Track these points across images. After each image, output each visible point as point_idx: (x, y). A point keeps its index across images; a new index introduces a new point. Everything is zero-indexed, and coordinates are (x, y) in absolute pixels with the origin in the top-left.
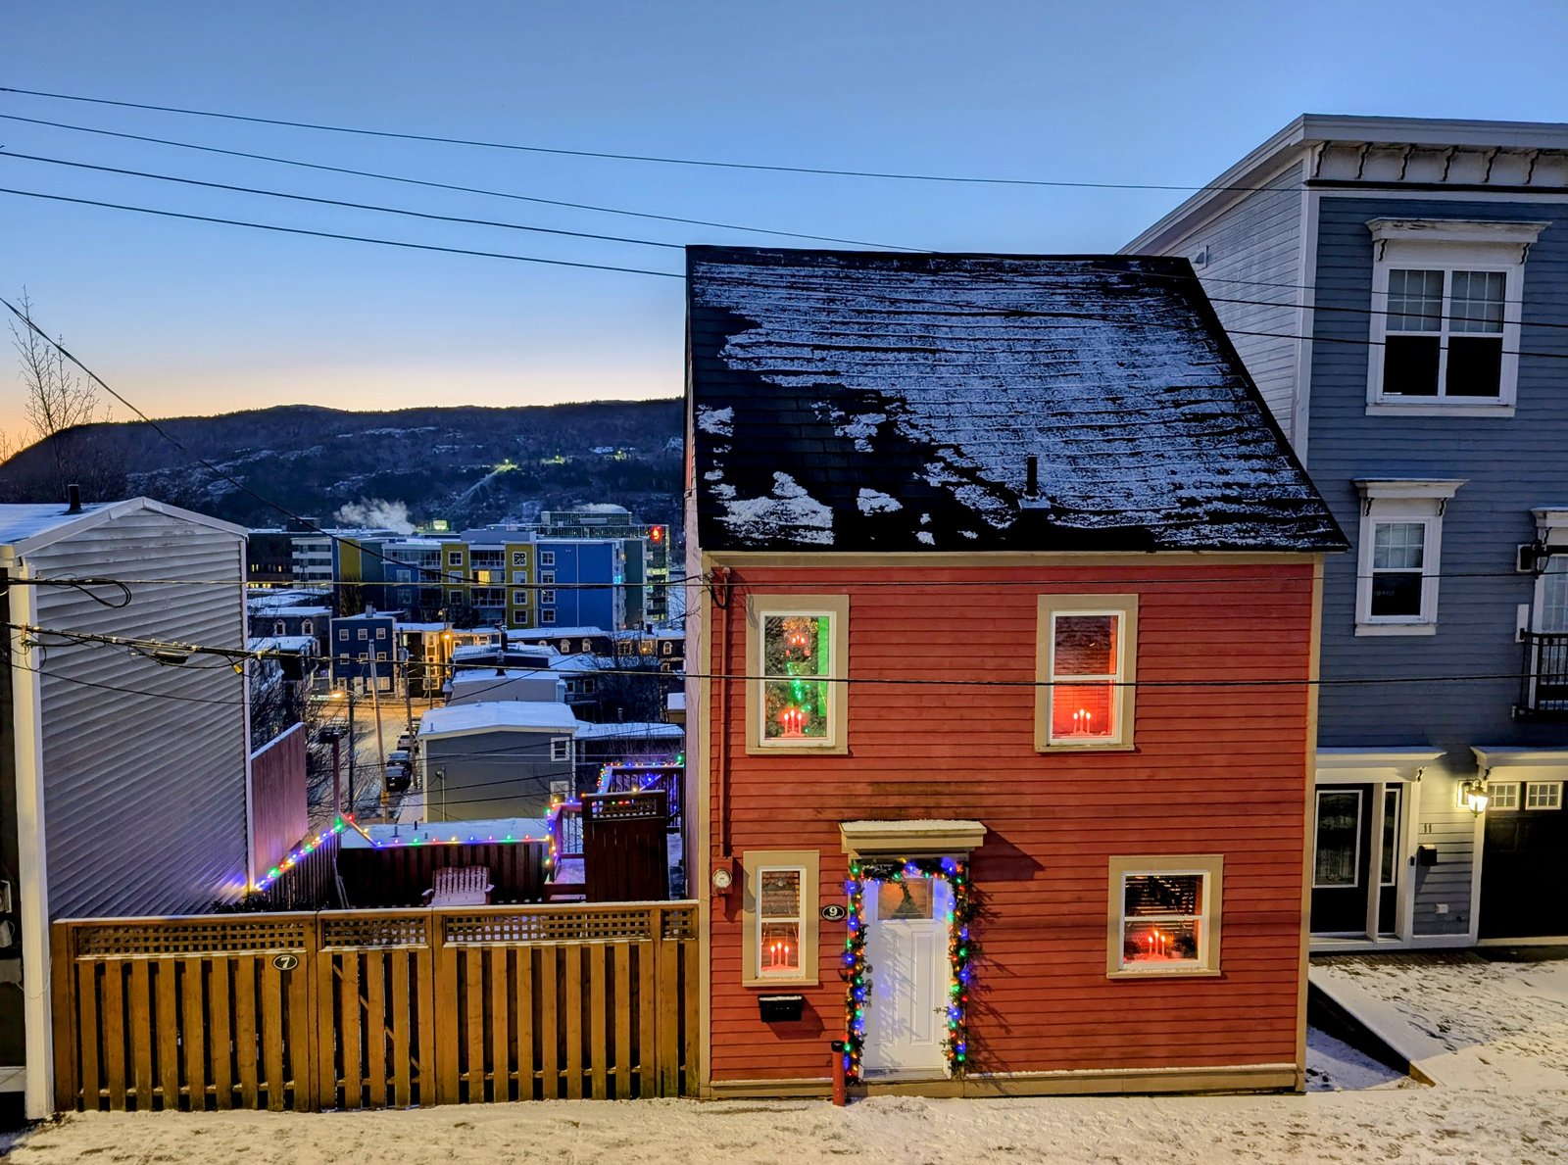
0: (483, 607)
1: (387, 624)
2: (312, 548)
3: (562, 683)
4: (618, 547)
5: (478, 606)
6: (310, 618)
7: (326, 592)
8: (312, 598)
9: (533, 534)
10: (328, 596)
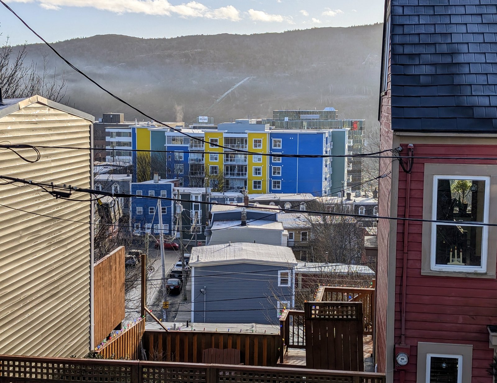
0: (232, 177)
1: (167, 187)
2: (119, 134)
3: (286, 232)
4: (327, 135)
5: (229, 176)
6: (118, 182)
7: (127, 165)
8: (119, 168)
9: (267, 126)
10: (130, 167)
